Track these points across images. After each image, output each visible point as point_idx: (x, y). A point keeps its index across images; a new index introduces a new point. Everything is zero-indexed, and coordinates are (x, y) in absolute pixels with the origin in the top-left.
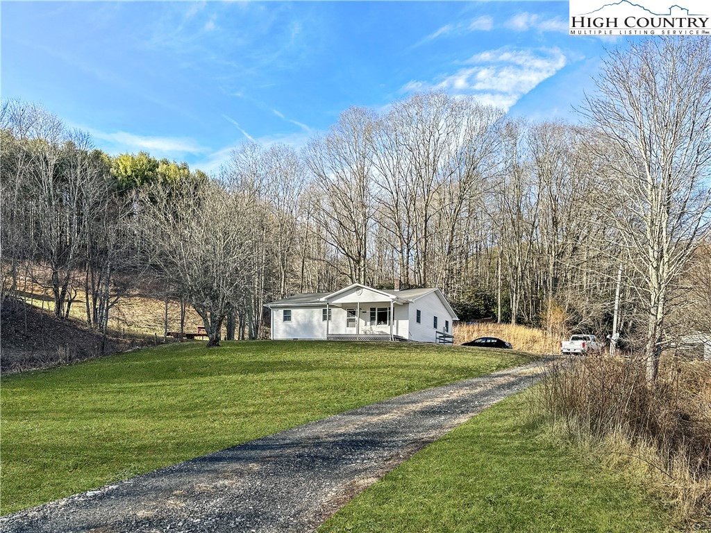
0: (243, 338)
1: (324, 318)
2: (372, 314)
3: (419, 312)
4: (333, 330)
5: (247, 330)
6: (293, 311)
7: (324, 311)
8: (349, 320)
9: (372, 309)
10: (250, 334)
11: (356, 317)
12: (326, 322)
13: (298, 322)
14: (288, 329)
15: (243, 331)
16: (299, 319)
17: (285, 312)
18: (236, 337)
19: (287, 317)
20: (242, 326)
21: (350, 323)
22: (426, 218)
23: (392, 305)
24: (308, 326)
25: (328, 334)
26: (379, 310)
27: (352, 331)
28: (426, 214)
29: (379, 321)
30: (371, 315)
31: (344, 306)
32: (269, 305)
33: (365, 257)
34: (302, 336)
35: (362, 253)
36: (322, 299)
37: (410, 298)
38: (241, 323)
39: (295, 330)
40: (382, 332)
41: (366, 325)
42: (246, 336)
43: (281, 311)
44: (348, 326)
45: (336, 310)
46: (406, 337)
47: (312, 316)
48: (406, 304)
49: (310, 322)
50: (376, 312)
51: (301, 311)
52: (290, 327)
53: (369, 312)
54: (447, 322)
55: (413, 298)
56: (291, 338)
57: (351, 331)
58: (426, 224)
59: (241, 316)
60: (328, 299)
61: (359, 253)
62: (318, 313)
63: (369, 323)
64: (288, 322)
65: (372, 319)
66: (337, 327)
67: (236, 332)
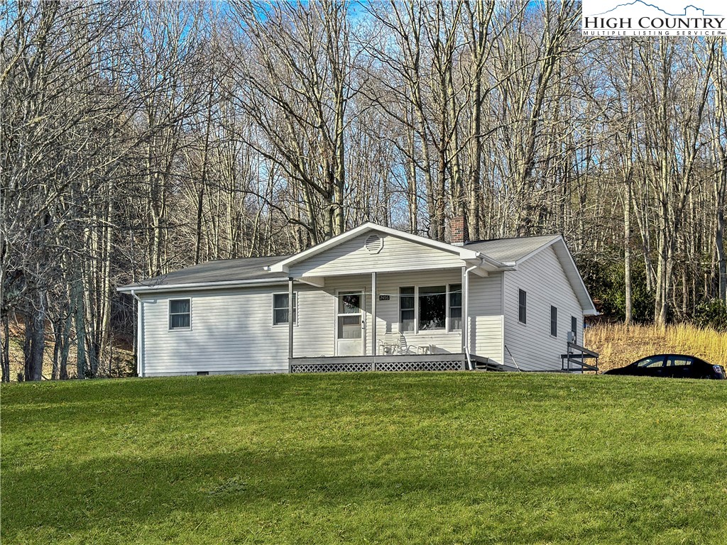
0: (64, 376)
1: (279, 317)
2: (406, 304)
3: (522, 294)
4: (303, 347)
5: (72, 355)
6: (196, 302)
7: (279, 300)
8: (343, 322)
9: (403, 290)
10: (81, 364)
11: (362, 313)
12: (284, 328)
13: (210, 329)
14: (183, 347)
15: (65, 358)
16: (213, 320)
17: (174, 305)
18: (47, 372)
19: (180, 318)
20: (62, 347)
21: (346, 328)
22: (478, 95)
23: (465, 276)
24: (237, 339)
25: (291, 358)
26: (422, 290)
27: (354, 348)
28: (478, 87)
29: (425, 321)
30: (402, 306)
31: (329, 284)
32: (132, 289)
33: (341, 184)
34: (221, 364)
35: (337, 175)
36: (277, 268)
37: (508, 258)
38: (58, 337)
39: (203, 350)
40: (433, 348)
41: (389, 330)
42: (72, 370)
43: (165, 304)
44: (340, 336)
45: (310, 295)
46: (499, 359)
47: (246, 314)
48: (497, 273)
49: (243, 327)
50: (417, 296)
51: (217, 301)
52: (189, 342)
53: (396, 297)
54: (574, 320)
55: (515, 257)
56: (190, 369)
57: (348, 348)
58: (478, 110)
59: (58, 323)
60: (292, 266)
61: (331, 176)
62: (262, 305)
63: (396, 327)
64: (183, 331)
65: (406, 315)
66: (315, 340)
67: (47, 358)
